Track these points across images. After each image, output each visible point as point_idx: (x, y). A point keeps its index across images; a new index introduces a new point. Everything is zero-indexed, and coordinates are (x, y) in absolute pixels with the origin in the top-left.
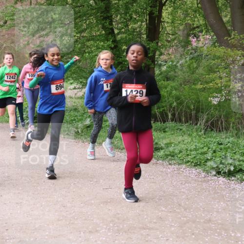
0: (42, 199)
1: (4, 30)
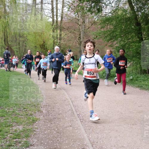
1: (96, 40)
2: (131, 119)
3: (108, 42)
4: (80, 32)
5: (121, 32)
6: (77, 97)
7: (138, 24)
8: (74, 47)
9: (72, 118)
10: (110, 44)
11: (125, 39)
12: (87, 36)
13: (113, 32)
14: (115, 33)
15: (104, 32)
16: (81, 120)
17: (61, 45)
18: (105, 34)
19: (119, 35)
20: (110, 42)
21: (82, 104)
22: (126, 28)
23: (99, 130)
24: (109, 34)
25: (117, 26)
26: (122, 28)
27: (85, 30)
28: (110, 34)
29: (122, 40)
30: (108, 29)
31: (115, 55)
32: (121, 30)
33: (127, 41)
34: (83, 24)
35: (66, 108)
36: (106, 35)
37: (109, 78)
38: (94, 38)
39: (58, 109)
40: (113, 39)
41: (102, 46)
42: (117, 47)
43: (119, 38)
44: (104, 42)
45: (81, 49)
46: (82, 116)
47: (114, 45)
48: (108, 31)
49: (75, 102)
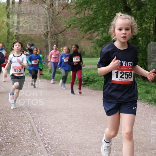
0: (91, 129)
1: (69, 30)
2: (117, 142)
3: (86, 33)
5: (104, 19)
6: (41, 111)
8: (38, 40)
9: (33, 142)
10: (88, 37)
12: (56, 25)
13: (93, 19)
14: (95, 21)
15: (80, 19)
16: (46, 144)
17: (19, 37)
18: (81, 22)
19: (101, 23)
20: (88, 33)
21: (47, 121)
22: (111, 14)
24: (87, 23)
25: (98, 11)
26: (106, 14)
27: (53, 15)
28: (89, 22)
29: (104, 31)
30: (86, 16)
31: (96, 52)
32: (104, 16)
34: (50, 7)
35: (24, 127)
36: (83, 24)
37: (87, 83)
38: (67, 28)
39: (13, 129)
40: (92, 29)
41: (77, 39)
42: (97, 41)
43: (101, 28)
44: (81, 33)
45: (47, 42)
46: (48, 139)
47: (93, 38)
48: (86, 18)
49: (38, 118)
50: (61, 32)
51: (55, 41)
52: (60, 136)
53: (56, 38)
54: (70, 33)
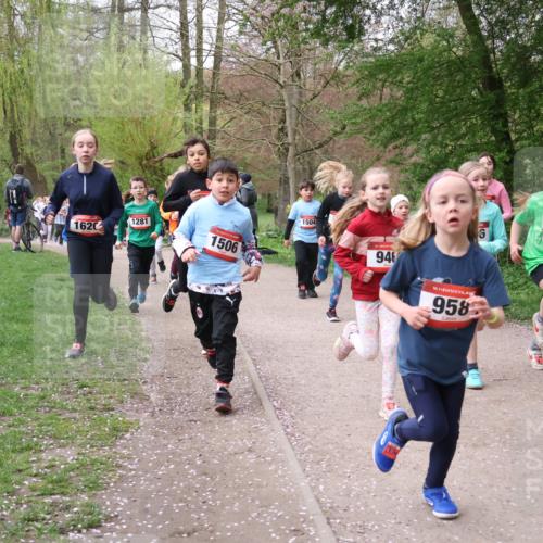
1: (341, 140)
3: (385, 147)
4: (284, 111)
5: (432, 111)
7: (493, 83)
8: (261, 167)
9: (256, 422)
10: (389, 156)
11: (444, 138)
12: (308, 126)
13: (405, 110)
14: (409, 115)
15: (370, 109)
16: (287, 427)
18: (373, 118)
19: (426, 121)
20: (390, 147)
21: (289, 371)
22: (451, 95)
23: (352, 465)
24: (387, 120)
25: (417, 88)
26: (437, 96)
27: (301, 102)
28: (393, 118)
29: (433, 142)
30: (384, 102)
32: (432, 103)
33: (452, 144)
34: (293, 81)
36: (377, 123)
38: (336, 133)
40: (400, 137)
41: (363, 161)
42: (416, 167)
43: (426, 132)
44: (372, 146)
45: (286, 170)
46: (293, 413)
47: (405, 159)
48: (385, 109)
49: (267, 363)
50: (321, 146)
51: (307, 167)
52: (322, 407)
53: (307, 159)
54: (345, 148)
